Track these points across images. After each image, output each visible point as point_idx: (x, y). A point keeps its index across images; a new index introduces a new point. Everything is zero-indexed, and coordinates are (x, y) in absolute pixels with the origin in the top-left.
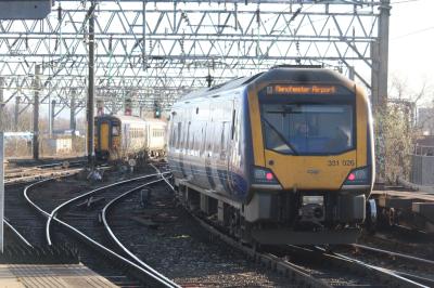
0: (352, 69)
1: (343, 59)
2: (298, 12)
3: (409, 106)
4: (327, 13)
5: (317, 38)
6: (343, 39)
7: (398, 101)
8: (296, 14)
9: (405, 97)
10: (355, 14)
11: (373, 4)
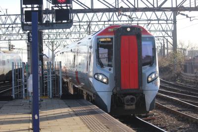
0: (167, 40)
1: (164, 37)
2: (150, 23)
3: (185, 50)
4: (159, 23)
5: (156, 31)
6: (164, 31)
7: (181, 49)
8: (149, 24)
9: (183, 47)
10: (167, 23)
11: (172, 20)
